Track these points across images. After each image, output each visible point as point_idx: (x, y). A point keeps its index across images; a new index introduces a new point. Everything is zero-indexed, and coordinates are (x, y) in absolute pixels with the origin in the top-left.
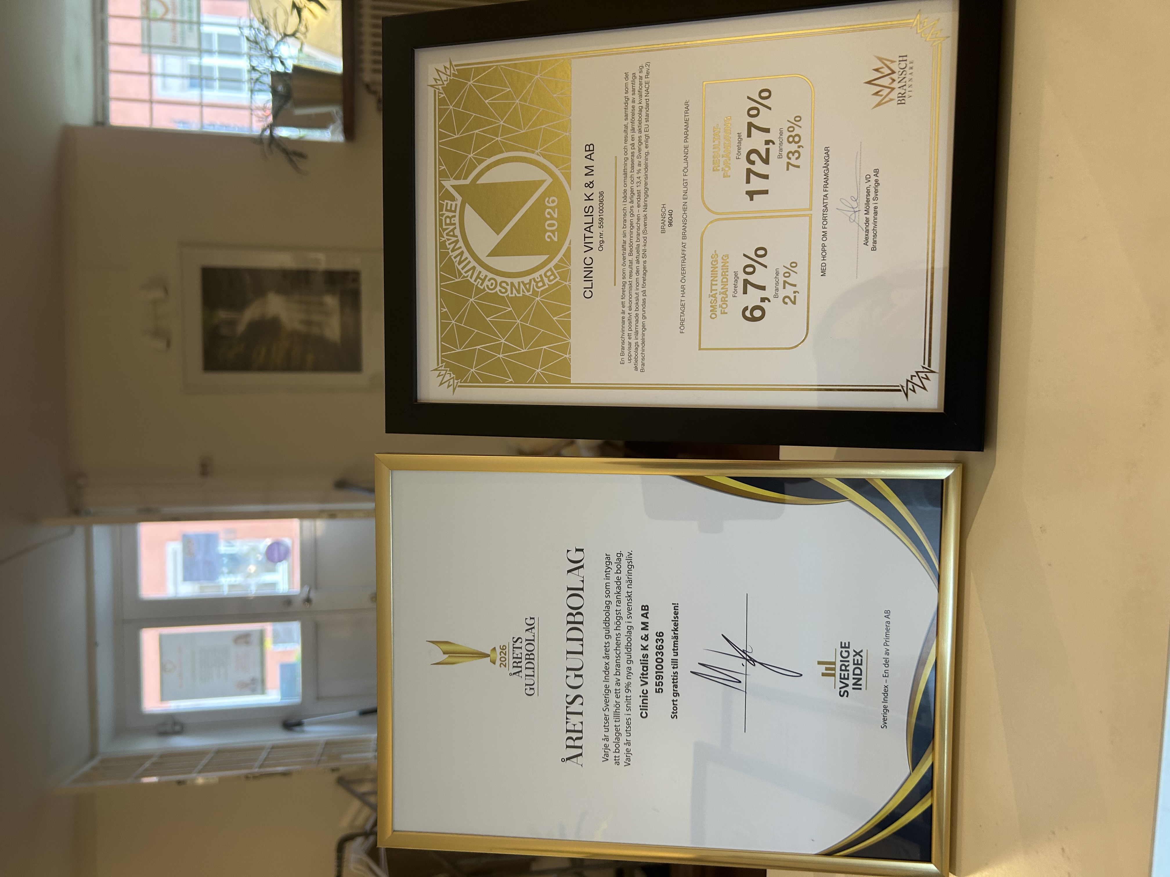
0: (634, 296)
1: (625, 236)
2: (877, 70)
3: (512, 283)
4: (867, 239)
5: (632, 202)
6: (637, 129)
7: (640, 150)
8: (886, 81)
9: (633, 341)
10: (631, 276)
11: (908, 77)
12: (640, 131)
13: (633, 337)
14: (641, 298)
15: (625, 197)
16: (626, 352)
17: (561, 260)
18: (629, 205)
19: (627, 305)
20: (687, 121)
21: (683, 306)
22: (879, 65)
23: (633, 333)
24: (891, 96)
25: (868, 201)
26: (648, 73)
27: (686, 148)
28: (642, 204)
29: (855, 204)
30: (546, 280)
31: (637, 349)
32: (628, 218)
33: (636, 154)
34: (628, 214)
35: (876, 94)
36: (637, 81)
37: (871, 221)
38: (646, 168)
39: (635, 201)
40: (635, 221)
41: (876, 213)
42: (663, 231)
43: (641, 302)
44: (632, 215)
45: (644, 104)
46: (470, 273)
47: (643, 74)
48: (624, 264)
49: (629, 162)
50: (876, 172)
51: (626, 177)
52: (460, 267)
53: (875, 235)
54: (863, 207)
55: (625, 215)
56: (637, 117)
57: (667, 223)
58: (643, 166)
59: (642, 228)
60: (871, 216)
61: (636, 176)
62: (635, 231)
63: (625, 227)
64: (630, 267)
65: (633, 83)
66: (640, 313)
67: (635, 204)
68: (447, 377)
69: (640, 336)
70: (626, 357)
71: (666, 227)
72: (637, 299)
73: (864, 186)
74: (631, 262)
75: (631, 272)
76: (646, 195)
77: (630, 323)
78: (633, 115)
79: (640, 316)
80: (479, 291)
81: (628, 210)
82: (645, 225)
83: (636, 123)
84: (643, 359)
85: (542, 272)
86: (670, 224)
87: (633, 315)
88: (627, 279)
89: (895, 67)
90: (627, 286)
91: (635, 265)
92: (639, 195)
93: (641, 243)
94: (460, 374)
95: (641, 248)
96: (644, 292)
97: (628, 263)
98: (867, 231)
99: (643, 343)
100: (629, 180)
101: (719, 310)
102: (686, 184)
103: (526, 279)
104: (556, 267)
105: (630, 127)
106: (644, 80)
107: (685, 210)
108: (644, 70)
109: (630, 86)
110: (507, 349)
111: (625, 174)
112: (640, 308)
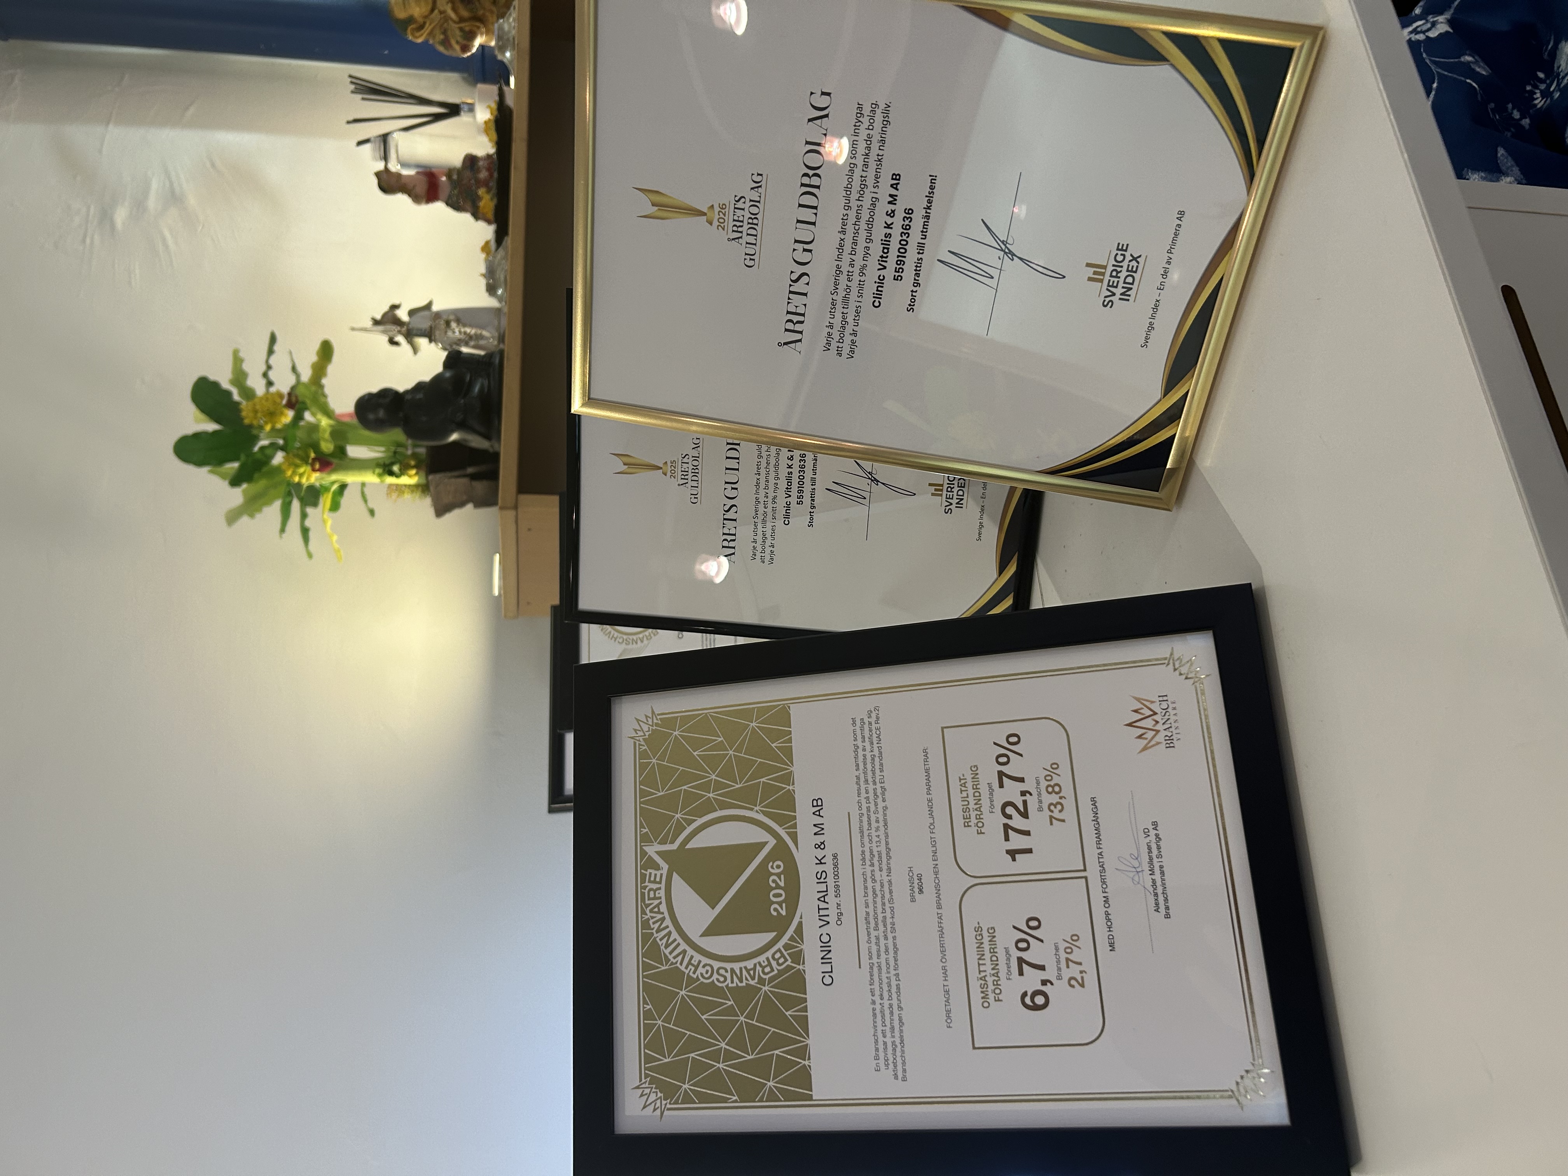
0: (885, 981)
1: (867, 906)
2: (1136, 711)
3: (732, 970)
4: (1157, 904)
5: (872, 865)
6: (870, 780)
7: (876, 804)
8: (1148, 723)
9: (889, 1040)
10: (879, 956)
11: (1173, 718)
12: (875, 783)
13: (889, 1034)
14: (894, 983)
15: (864, 859)
16: (881, 1054)
17: (792, 938)
18: (869, 869)
19: (877, 993)
20: (927, 771)
21: (947, 992)
22: (1138, 706)
23: (888, 1029)
24: (1157, 739)
25: (1151, 859)
26: (878, 718)
27: (930, 801)
28: (885, 867)
29: (1136, 864)
30: (774, 963)
31: (894, 1050)
32: (870, 884)
33: (873, 808)
34: (869, 880)
35: (1140, 737)
36: (866, 727)
37: (1159, 883)
38: (886, 824)
39: (876, 863)
40: (878, 888)
41: (1162, 873)
42: (913, 900)
43: (894, 990)
44: (874, 881)
45: (876, 752)
46: (680, 958)
47: (873, 719)
48: (869, 942)
49: (865, 819)
50: (1155, 825)
51: (862, 836)
52: (667, 952)
53: (1166, 900)
54: (1146, 867)
55: (865, 880)
56: (869, 766)
57: (916, 890)
58: (882, 824)
59: (887, 896)
60: (1157, 877)
61: (874, 834)
62: (879, 900)
63: (866, 894)
64: (877, 944)
65: (862, 729)
66: (895, 1002)
67: (876, 868)
68: (653, 1097)
69: (897, 1034)
70: (882, 1061)
71: (916, 894)
72: (889, 985)
73: (1143, 842)
74: (877, 938)
75: (879, 951)
76: (889, 857)
77: (883, 1017)
78: (865, 764)
79: (895, 1007)
80: (691, 980)
81: (869, 875)
82: (891, 892)
83: (870, 774)
84: (904, 1063)
85: (769, 954)
86: (921, 891)
87: (886, 1006)
88: (875, 960)
89: (1156, 707)
90: (875, 969)
91: (882, 942)
92: (880, 857)
93: (888, 914)
94: (669, 1092)
95: (889, 921)
96: (897, 975)
97: (873, 940)
98: (1156, 895)
99: (902, 1042)
100: (866, 840)
101: (991, 996)
102: (934, 844)
103: (750, 964)
104: (787, 947)
105: (862, 779)
106: (874, 726)
107: (936, 873)
108: (874, 715)
109: (859, 732)
110: (729, 1056)
111: (862, 832)
112: (894, 996)
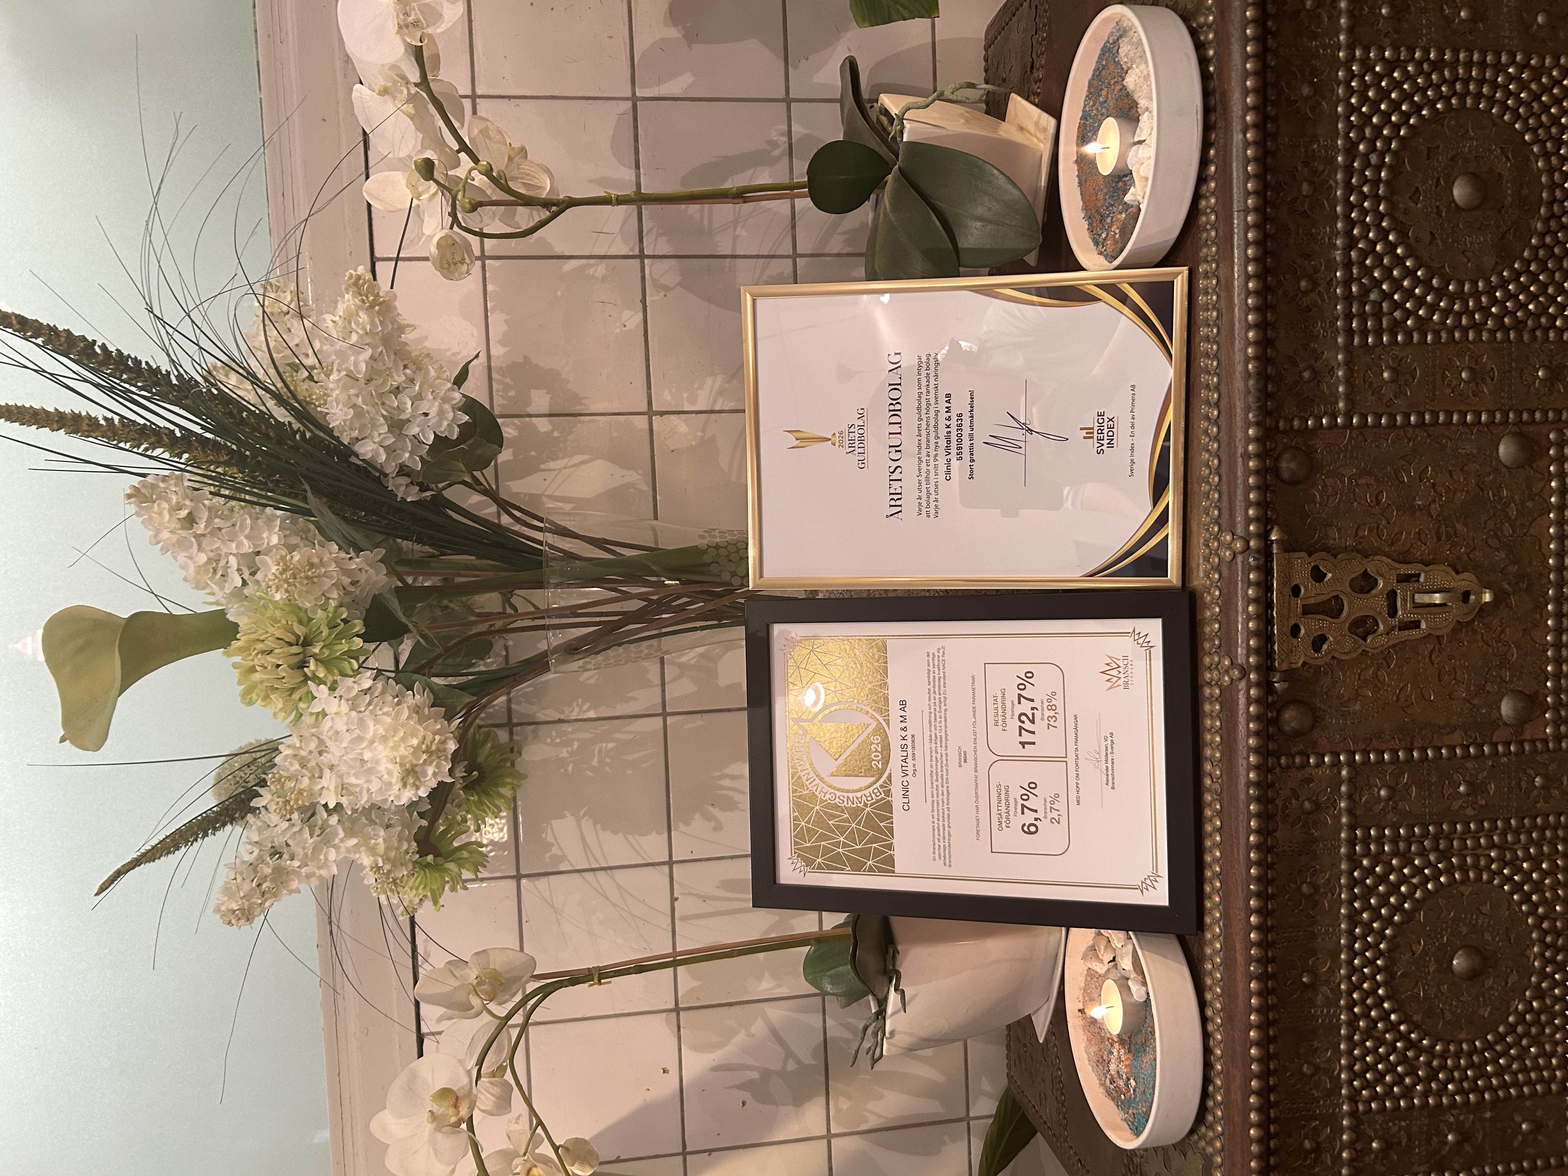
0: (941, 811)
1: (932, 767)
2: (1107, 664)
3: (848, 798)
4: (1108, 781)
5: (936, 743)
6: (937, 692)
7: (940, 707)
8: (1115, 672)
9: (942, 844)
10: (938, 796)
11: (1130, 670)
12: (940, 694)
13: (942, 840)
14: (946, 812)
15: (931, 740)
16: (937, 852)
17: (885, 782)
18: (934, 746)
19: (936, 817)
20: (974, 689)
21: (978, 820)
22: (1109, 661)
23: (941, 838)
24: (1118, 683)
25: (1107, 754)
26: (944, 654)
27: (974, 708)
28: (944, 745)
29: (1097, 756)
30: (873, 795)
31: (945, 850)
32: (934, 754)
33: (938, 709)
34: (934, 752)
35: (1108, 680)
36: (936, 658)
37: (1110, 768)
38: (946, 720)
39: (939, 743)
40: (939, 757)
41: (1113, 763)
42: (960, 766)
43: (946, 816)
44: (937, 753)
45: (942, 675)
46: (815, 788)
47: (941, 654)
48: (932, 787)
49: (933, 715)
50: (1112, 734)
51: (931, 726)
52: (807, 783)
53: (1113, 779)
54: (1103, 758)
55: (931, 752)
56: (937, 684)
57: (963, 760)
58: (943, 719)
59: (945, 762)
60: (1110, 765)
61: (938, 725)
62: (939, 764)
63: (931, 760)
64: (937, 790)
65: (933, 660)
66: (946, 823)
67: (939, 745)
68: (799, 865)
69: (947, 841)
70: (937, 855)
71: (962, 763)
72: (943, 813)
73: (1103, 744)
74: (937, 786)
75: (938, 794)
76: (947, 740)
77: (939, 830)
78: (934, 682)
79: (946, 826)
80: (822, 801)
81: (934, 749)
82: (947, 760)
83: (937, 688)
84: (950, 857)
85: (871, 789)
86: (965, 761)
87: (941, 824)
88: (935, 798)
89: (1120, 663)
90: (935, 804)
91: (940, 788)
92: (941, 739)
93: (945, 773)
94: (809, 863)
95: (945, 777)
96: (948, 808)
97: (935, 787)
98: (1108, 775)
99: (949, 845)
100: (933, 728)
101: (1004, 825)
102: (975, 733)
103: (859, 795)
105: (932, 691)
106: (941, 658)
107: (975, 752)
108: (941, 651)
109: (931, 662)
110: (845, 845)
111: (930, 723)
112: (946, 820)
